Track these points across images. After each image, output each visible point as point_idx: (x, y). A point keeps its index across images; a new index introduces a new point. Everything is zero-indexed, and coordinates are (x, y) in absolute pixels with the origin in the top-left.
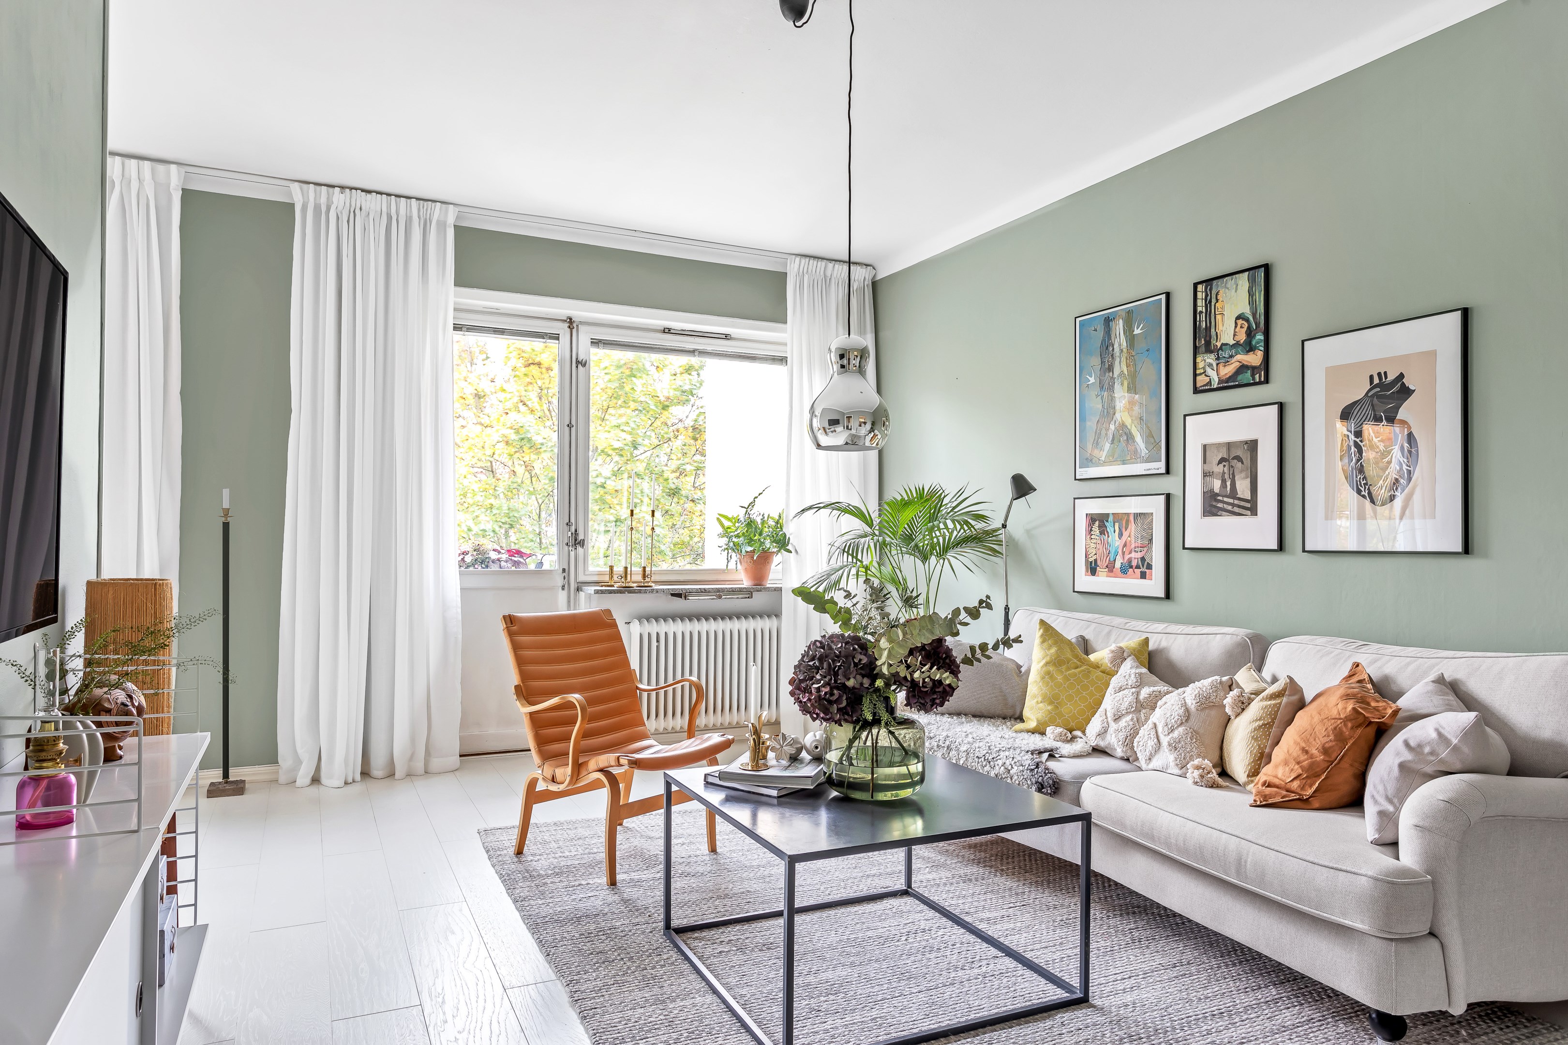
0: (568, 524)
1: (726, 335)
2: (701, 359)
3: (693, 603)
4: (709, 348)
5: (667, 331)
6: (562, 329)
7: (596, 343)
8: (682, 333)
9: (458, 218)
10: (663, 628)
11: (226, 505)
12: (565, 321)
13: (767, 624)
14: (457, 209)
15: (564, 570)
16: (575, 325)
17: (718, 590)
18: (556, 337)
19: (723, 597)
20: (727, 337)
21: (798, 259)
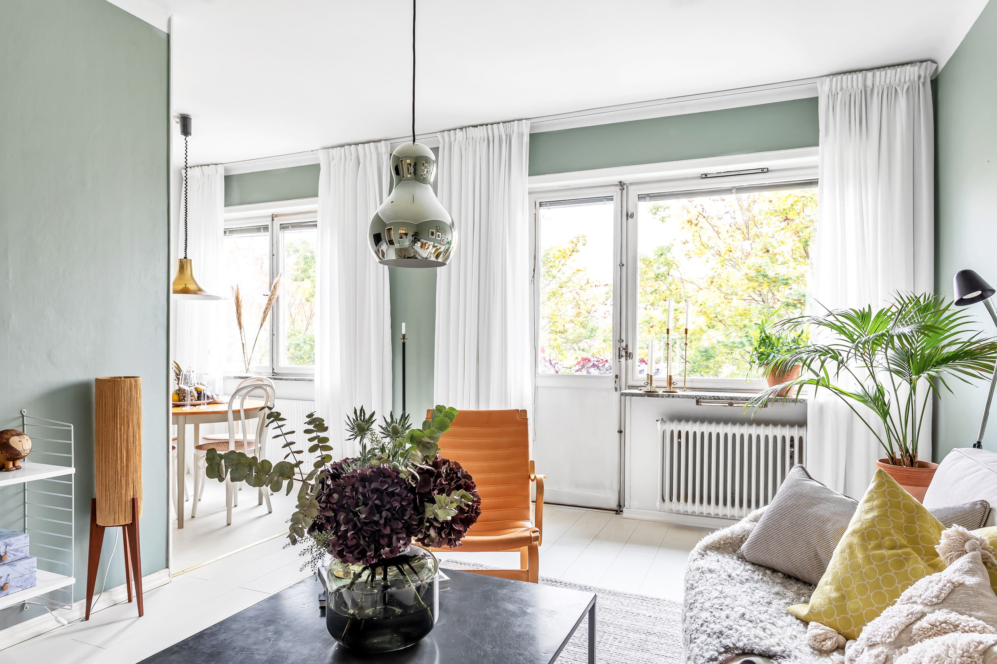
0: (621, 341)
1: (762, 169)
2: (738, 195)
3: (706, 408)
4: (745, 184)
5: (705, 176)
6: (615, 192)
7: (641, 197)
8: (719, 176)
9: (531, 128)
10: (684, 427)
11: (404, 332)
12: (616, 185)
13: (796, 432)
14: (529, 122)
15: (617, 377)
16: (625, 187)
17: (732, 398)
18: (610, 198)
19: (734, 405)
20: (764, 171)
21: (828, 79)
